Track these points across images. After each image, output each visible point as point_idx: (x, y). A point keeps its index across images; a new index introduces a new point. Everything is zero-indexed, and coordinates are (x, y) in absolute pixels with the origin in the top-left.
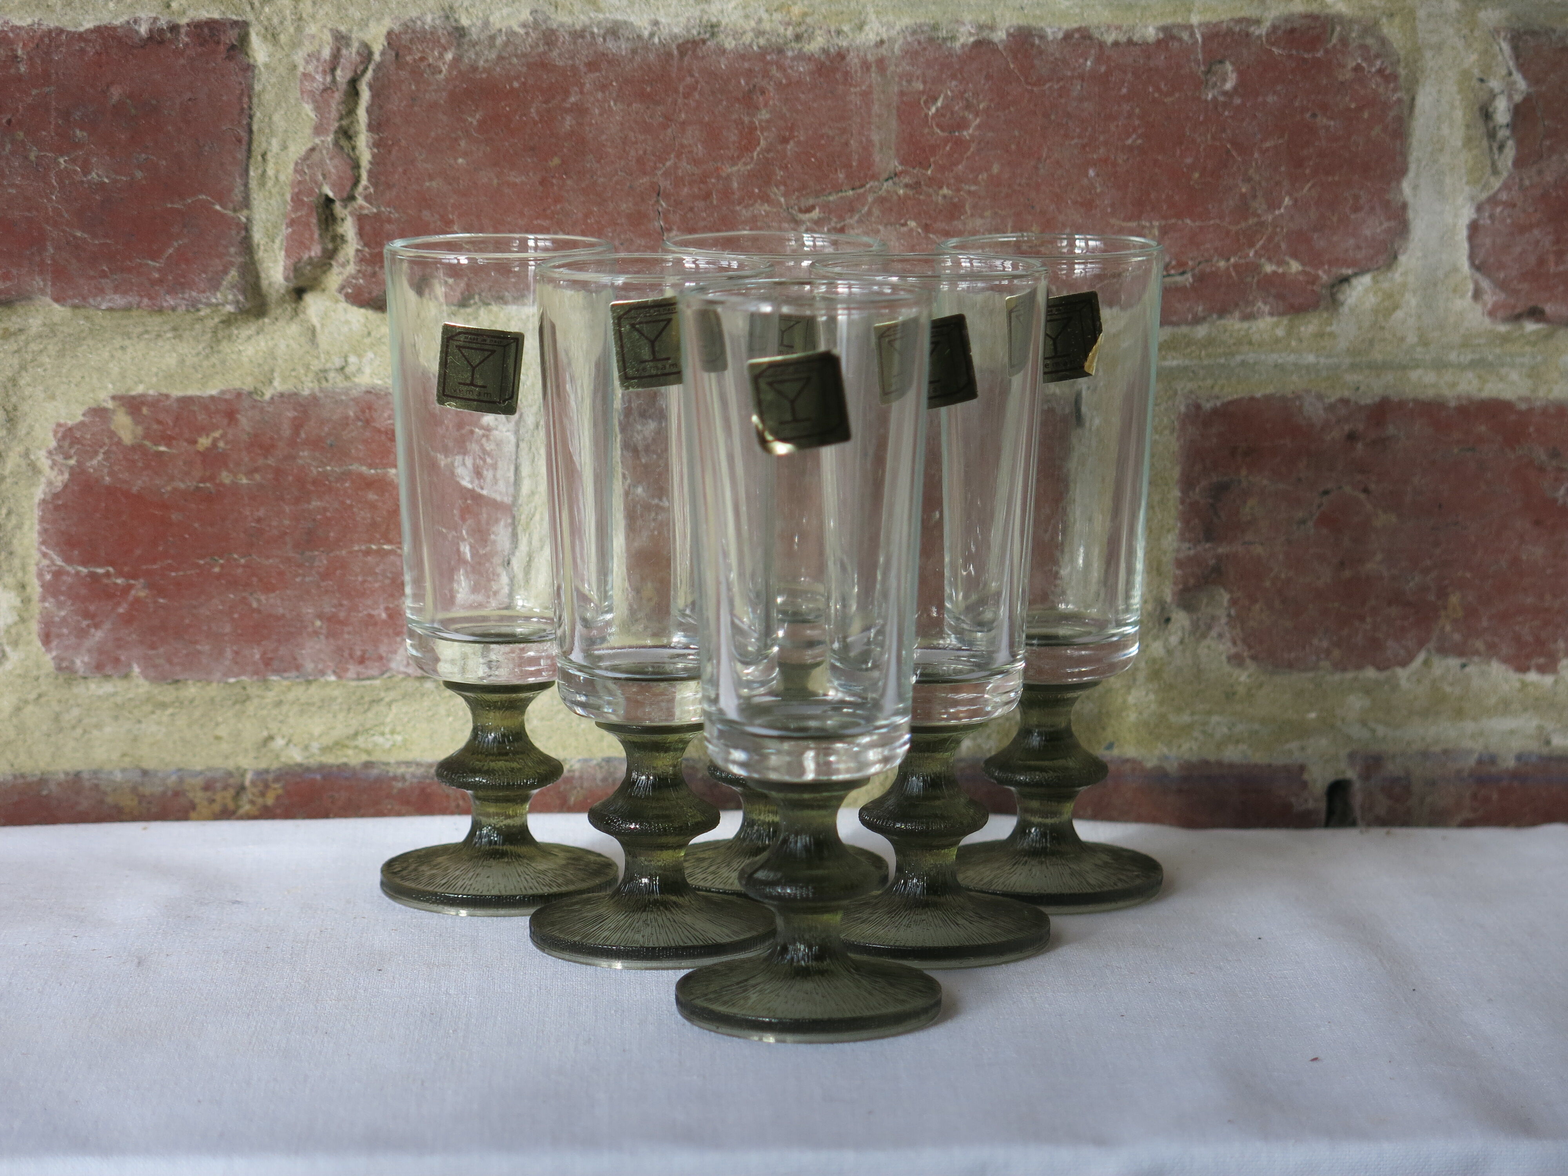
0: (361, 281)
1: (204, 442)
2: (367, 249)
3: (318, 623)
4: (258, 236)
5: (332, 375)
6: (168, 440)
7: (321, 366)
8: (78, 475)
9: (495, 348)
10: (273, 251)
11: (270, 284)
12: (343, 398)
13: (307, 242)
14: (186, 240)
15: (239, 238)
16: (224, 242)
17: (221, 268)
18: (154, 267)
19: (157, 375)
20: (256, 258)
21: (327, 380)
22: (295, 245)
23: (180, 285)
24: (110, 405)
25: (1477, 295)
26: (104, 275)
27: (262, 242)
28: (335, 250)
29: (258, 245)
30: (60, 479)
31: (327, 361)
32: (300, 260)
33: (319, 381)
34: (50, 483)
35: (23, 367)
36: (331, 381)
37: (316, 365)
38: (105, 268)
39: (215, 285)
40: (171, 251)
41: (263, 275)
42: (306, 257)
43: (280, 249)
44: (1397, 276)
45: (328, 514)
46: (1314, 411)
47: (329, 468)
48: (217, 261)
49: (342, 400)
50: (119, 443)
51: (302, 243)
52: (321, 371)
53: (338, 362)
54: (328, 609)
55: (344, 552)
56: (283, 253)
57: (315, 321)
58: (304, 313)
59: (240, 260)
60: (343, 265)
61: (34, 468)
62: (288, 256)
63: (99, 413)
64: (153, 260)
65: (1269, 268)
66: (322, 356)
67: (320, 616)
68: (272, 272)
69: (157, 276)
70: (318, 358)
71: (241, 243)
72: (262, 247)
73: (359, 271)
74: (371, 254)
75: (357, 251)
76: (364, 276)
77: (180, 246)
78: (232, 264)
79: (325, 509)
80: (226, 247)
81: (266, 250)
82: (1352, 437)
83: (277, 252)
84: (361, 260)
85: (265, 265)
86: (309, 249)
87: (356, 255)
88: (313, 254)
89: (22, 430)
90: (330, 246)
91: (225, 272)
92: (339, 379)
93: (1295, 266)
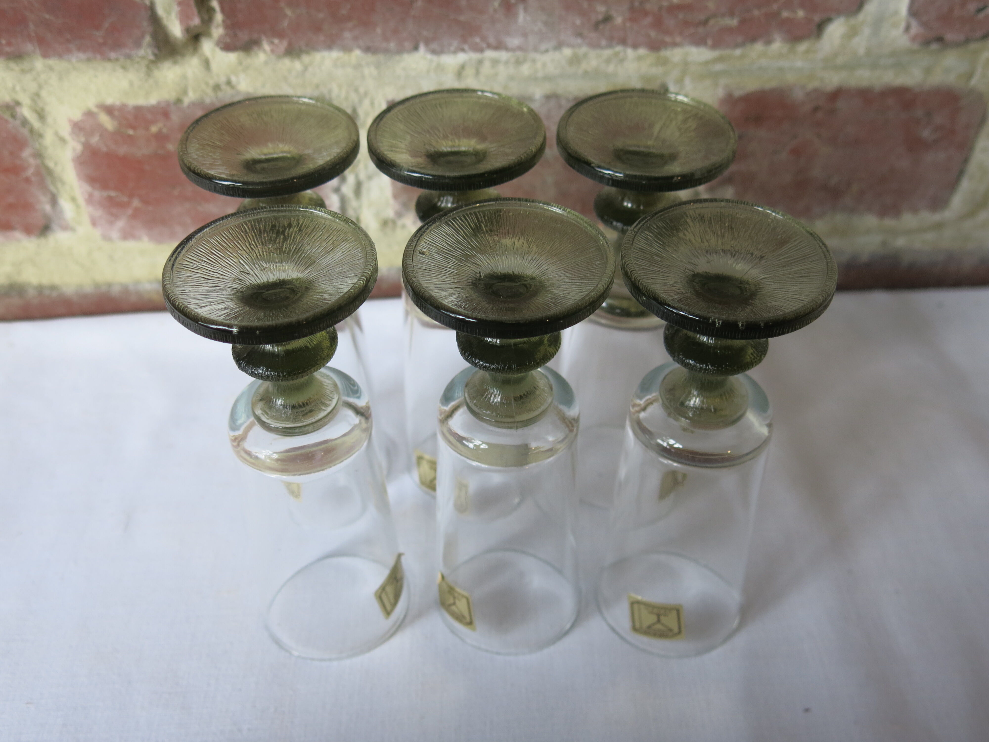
1: (154, 129)
2: (228, 20)
4: (160, 11)
5: (223, 87)
6: (134, 128)
7: (215, 83)
8: (87, 146)
10: (172, 21)
13: (191, 16)
14: (115, 18)
17: (139, 35)
18: (99, 35)
19: (119, 92)
21: (220, 89)
22: (184, 17)
23: (117, 45)
24: (95, 110)
25: (908, 28)
26: (69, 41)
27: (164, 15)
28: (210, 19)
29: (161, 16)
30: (79, 148)
31: (218, 79)
32: (189, 26)
33: (216, 91)
34: (74, 150)
35: (40, 87)
36: (223, 91)
37: (212, 82)
38: (68, 37)
39: (138, 44)
40: (107, 25)
42: (192, 24)
43: (176, 19)
44: (861, 17)
46: (799, 95)
48: (136, 30)
50: (106, 130)
51: (187, 16)
52: (216, 85)
53: (225, 80)
56: (178, 21)
57: (208, 55)
58: (201, 50)
59: (151, 29)
60: (217, 28)
61: (62, 140)
62: (181, 24)
63: (89, 114)
64: (97, 31)
65: (785, 14)
66: (215, 76)
68: (174, 31)
69: (101, 40)
70: (213, 78)
71: (149, 17)
72: (164, 17)
73: (226, 34)
74: (231, 24)
75: (223, 21)
76: (229, 37)
77: (112, 22)
78: (145, 33)
80: (140, 22)
81: (167, 19)
82: (816, 109)
83: (175, 21)
84: (226, 26)
85: (169, 28)
86: (193, 20)
87: (223, 23)
88: (196, 23)
89: (50, 120)
90: (206, 18)
91: (143, 36)
92: (227, 89)
93: (801, 14)
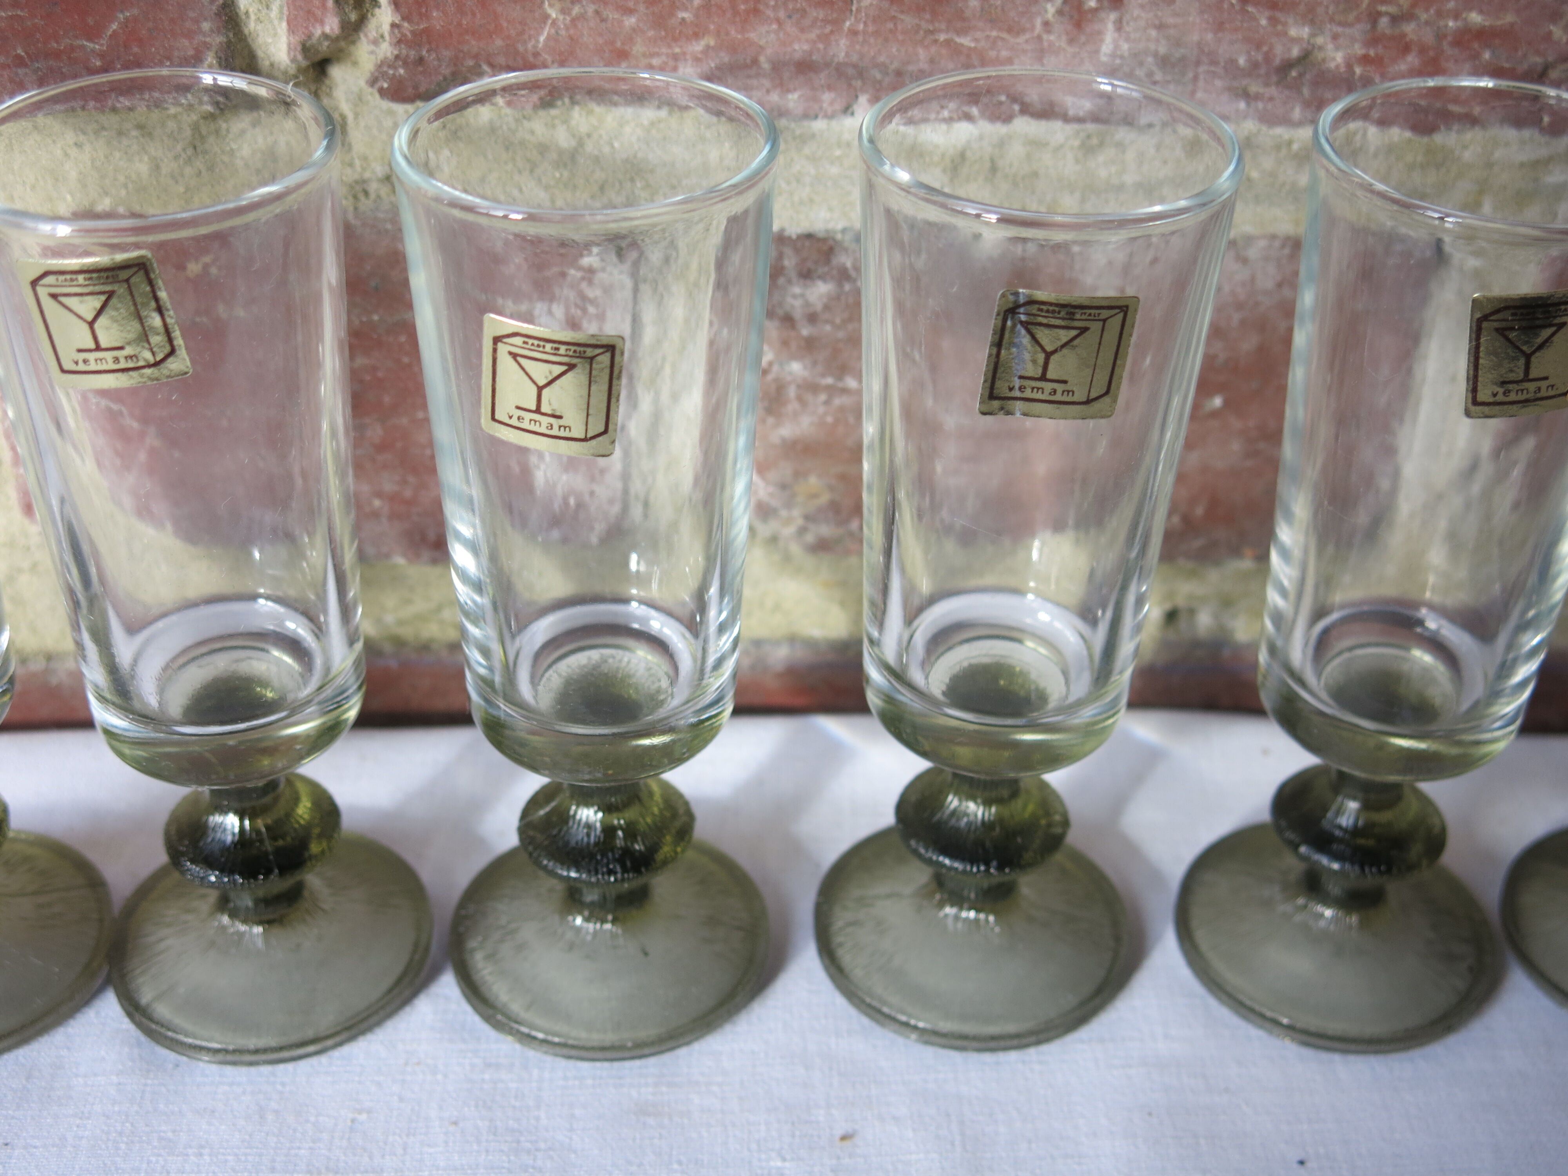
0: (402, 71)
2: (406, 24)
3: (377, 503)
5: (373, 187)
7: (356, 176)
9: (574, 361)
10: (271, 22)
11: (272, 65)
12: (389, 226)
13: (319, 13)
14: (135, 11)
15: (214, 8)
16: (192, 14)
17: (191, 52)
18: (93, 51)
19: (125, 186)
20: (246, 31)
21: (366, 193)
22: (300, 14)
26: (20, 62)
27: (251, 10)
28: (362, 20)
29: (247, 13)
31: (364, 169)
32: (310, 37)
33: (355, 197)
36: (373, 196)
37: (348, 176)
38: (20, 51)
40: (114, 26)
41: (260, 54)
42: (318, 32)
43: (281, 19)
45: (380, 374)
47: (376, 318)
48: (186, 42)
49: (387, 231)
51: (309, 12)
52: (357, 182)
53: (380, 170)
54: (389, 486)
55: (404, 421)
56: (284, 25)
57: (345, 108)
58: (330, 95)
59: (218, 40)
60: (375, 42)
62: (292, 30)
64: (90, 39)
66: (357, 163)
67: (379, 495)
68: (272, 49)
69: (98, 63)
70: (351, 165)
71: (218, 14)
72: (253, 17)
73: (397, 57)
74: (413, 33)
75: (393, 25)
76: (405, 64)
77: (127, 19)
78: (207, 46)
79: (374, 369)
80: (196, 21)
81: (258, 20)
83: (276, 22)
84: (399, 42)
85: (260, 40)
86: (322, 23)
87: (392, 32)
88: (327, 30)
90: (353, 17)
92: (384, 191)
